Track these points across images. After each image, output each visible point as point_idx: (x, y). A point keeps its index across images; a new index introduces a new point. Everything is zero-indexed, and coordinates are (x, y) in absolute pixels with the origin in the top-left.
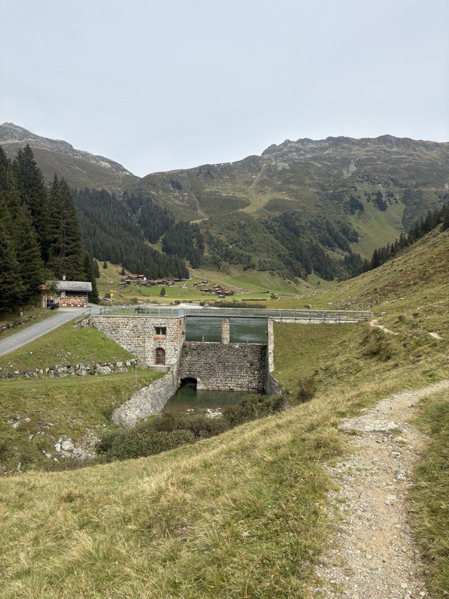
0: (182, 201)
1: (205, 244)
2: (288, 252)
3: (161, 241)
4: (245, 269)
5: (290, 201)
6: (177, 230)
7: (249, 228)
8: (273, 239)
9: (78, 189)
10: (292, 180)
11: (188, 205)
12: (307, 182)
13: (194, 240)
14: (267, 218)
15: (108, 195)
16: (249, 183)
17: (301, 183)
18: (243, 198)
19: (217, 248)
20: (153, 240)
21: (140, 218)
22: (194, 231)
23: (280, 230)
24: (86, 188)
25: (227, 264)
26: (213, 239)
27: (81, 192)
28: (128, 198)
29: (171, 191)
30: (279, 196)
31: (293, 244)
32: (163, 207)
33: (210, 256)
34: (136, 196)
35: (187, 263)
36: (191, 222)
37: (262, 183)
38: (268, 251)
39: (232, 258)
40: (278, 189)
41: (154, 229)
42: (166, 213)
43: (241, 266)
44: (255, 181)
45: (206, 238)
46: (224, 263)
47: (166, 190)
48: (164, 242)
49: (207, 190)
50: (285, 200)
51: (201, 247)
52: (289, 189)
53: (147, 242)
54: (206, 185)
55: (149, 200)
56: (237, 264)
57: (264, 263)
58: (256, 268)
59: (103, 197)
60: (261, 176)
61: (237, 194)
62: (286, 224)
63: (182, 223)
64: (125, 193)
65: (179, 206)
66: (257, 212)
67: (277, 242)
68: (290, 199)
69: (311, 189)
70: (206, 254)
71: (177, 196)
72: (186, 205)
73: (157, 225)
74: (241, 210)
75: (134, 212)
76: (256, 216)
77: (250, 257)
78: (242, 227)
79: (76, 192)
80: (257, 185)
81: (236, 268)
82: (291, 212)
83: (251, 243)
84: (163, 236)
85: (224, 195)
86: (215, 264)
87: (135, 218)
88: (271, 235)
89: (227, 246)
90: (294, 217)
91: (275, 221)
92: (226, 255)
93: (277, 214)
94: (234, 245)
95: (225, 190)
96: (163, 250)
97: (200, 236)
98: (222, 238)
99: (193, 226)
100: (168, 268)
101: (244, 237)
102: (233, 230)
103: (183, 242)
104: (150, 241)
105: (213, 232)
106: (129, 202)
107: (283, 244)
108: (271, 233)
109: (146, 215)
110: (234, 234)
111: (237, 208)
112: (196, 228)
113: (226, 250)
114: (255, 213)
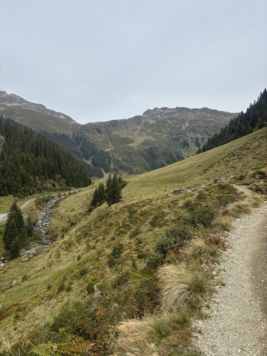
0: (102, 139)
1: (111, 161)
2: (150, 166)
3: (91, 159)
4: (129, 174)
5: (154, 141)
6: (98, 154)
7: (132, 155)
8: (144, 160)
9: (52, 133)
10: (156, 130)
11: (104, 141)
12: (163, 131)
13: (107, 159)
14: (141, 150)
15: (66, 136)
16: (135, 130)
17: (160, 132)
18: (131, 138)
19: (117, 163)
20: (87, 159)
21: (81, 148)
22: (106, 155)
23: (147, 156)
24: (56, 132)
25: (121, 171)
26: (115, 159)
27: (53, 134)
28: (75, 137)
29: (96, 134)
30: (149, 138)
31: (152, 162)
32: (92, 142)
33: (114, 167)
34: (79, 136)
35: (103, 170)
36: (105, 150)
37: (141, 130)
38: (140, 166)
39: (124, 168)
40: (149, 134)
41: (88, 153)
42: (93, 145)
43: (127, 172)
44: (138, 129)
45: (112, 159)
46: (120, 171)
47: (94, 133)
48: (93, 160)
49: (114, 133)
50: (152, 140)
51: (110, 163)
52: (154, 135)
53: (84, 160)
54: (114, 131)
55: (85, 138)
56: (126, 171)
57: (138, 171)
58: (134, 174)
59: (64, 137)
60: (141, 127)
61: (128, 136)
62: (150, 152)
63: (101, 151)
64: (74, 135)
65: (100, 141)
66: (138, 146)
67: (145, 161)
68: (154, 140)
69: (165, 135)
70: (112, 166)
71: (99, 136)
72: (103, 141)
73: (89, 152)
74: (130, 145)
75: (78, 144)
76: (137, 148)
77: (132, 169)
78: (130, 154)
79: (51, 134)
80: (139, 131)
81: (125, 173)
82: (154, 147)
83: (133, 162)
84: (92, 157)
85: (122, 136)
86: (116, 171)
87: (78, 147)
88: (142, 158)
89: (122, 163)
90: (155, 149)
91: (145, 151)
92: (121, 167)
93: (147, 147)
94: (125, 162)
95: (123, 133)
96: (92, 164)
97: (110, 158)
98: (120, 159)
99: (106, 153)
100: (94, 172)
101: (130, 159)
102: (125, 155)
103: (102, 160)
104: (86, 159)
105: (116, 156)
106: (76, 139)
107: (148, 162)
108: (143, 157)
109: (84, 147)
110: (126, 157)
111: (128, 143)
112: (108, 153)
113: (121, 165)
114: (136, 146)
